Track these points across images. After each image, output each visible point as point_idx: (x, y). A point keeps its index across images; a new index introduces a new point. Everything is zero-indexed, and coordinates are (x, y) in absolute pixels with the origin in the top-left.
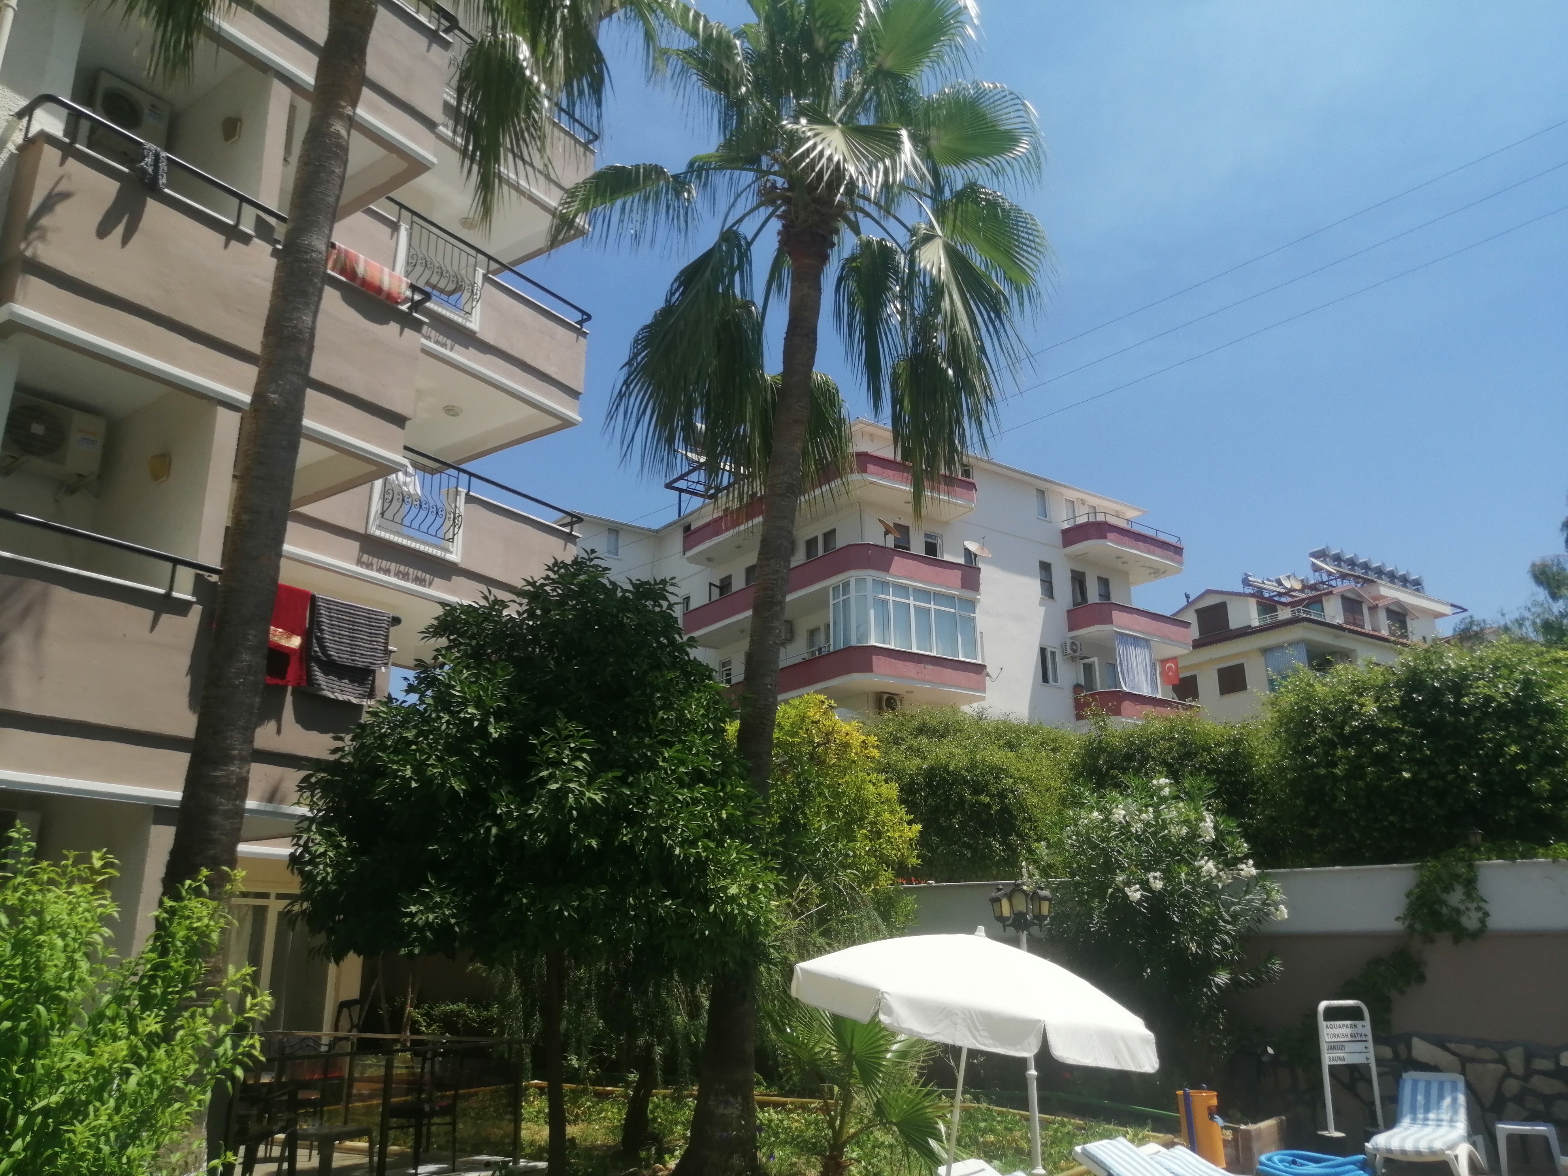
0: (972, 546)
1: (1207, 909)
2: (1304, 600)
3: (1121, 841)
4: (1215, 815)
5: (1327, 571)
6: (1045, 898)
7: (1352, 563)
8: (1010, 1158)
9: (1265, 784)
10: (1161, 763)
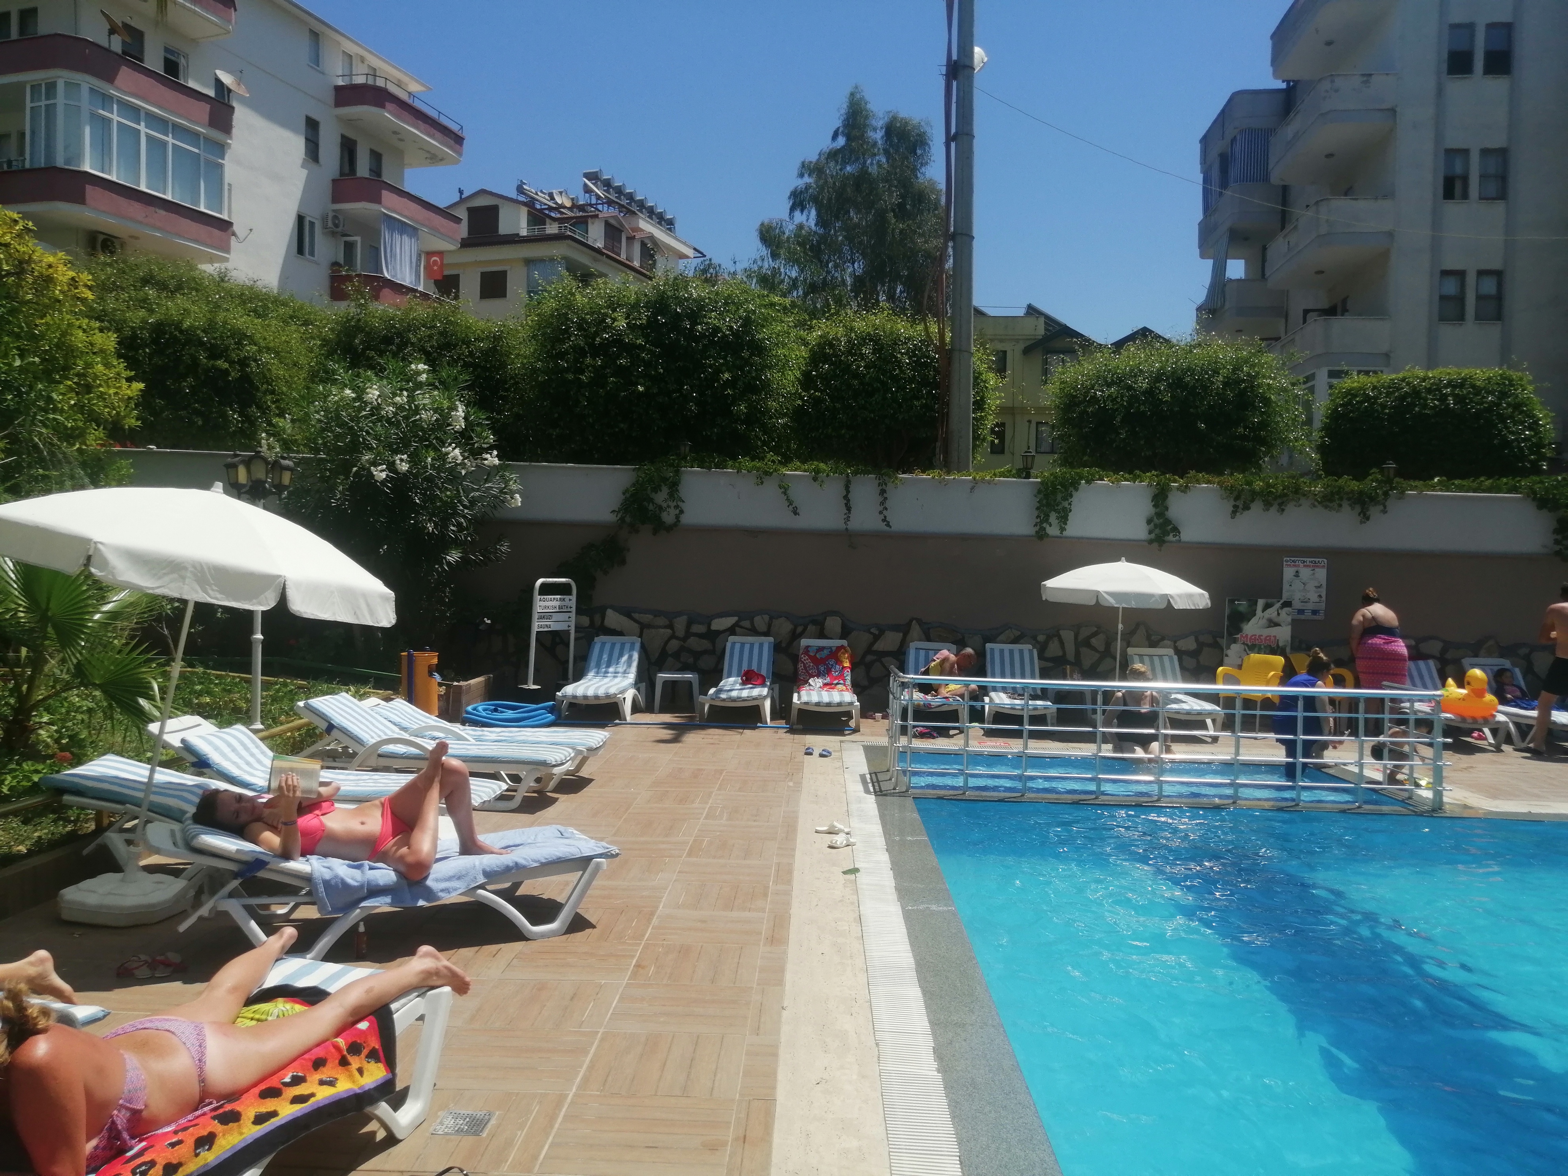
0: (226, 79)
1: (448, 493)
2: (570, 218)
3: (371, 422)
4: (467, 406)
5: (597, 195)
6: (287, 468)
7: (619, 191)
8: (226, 717)
9: (517, 383)
10: (420, 351)
